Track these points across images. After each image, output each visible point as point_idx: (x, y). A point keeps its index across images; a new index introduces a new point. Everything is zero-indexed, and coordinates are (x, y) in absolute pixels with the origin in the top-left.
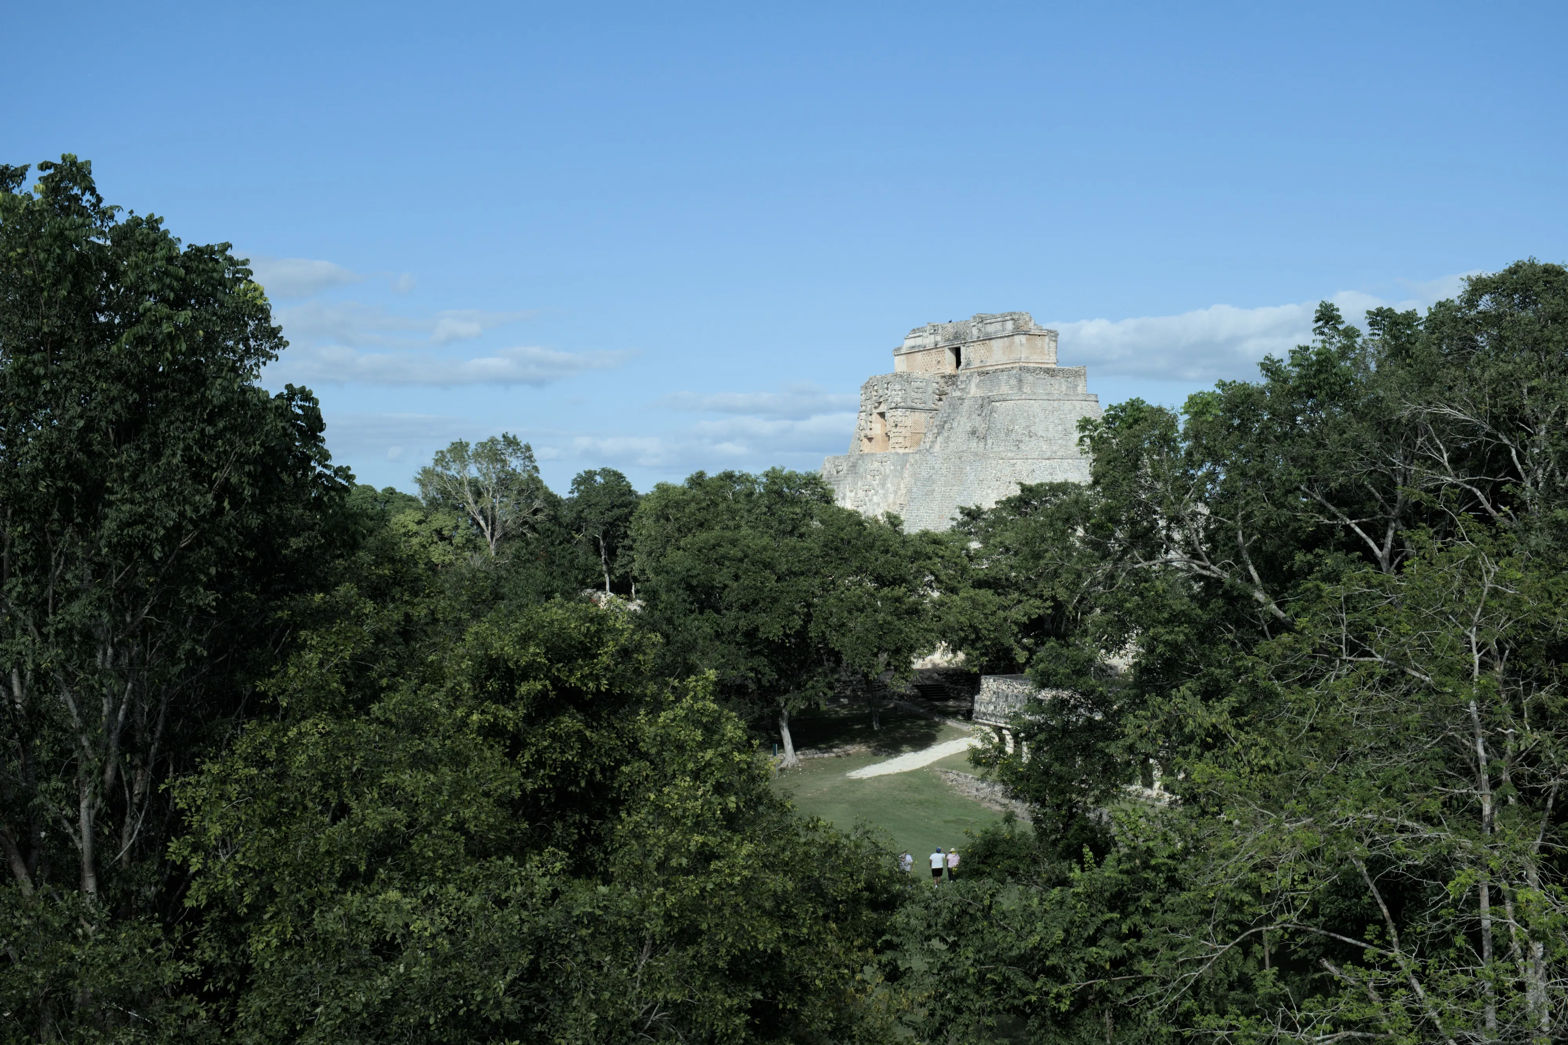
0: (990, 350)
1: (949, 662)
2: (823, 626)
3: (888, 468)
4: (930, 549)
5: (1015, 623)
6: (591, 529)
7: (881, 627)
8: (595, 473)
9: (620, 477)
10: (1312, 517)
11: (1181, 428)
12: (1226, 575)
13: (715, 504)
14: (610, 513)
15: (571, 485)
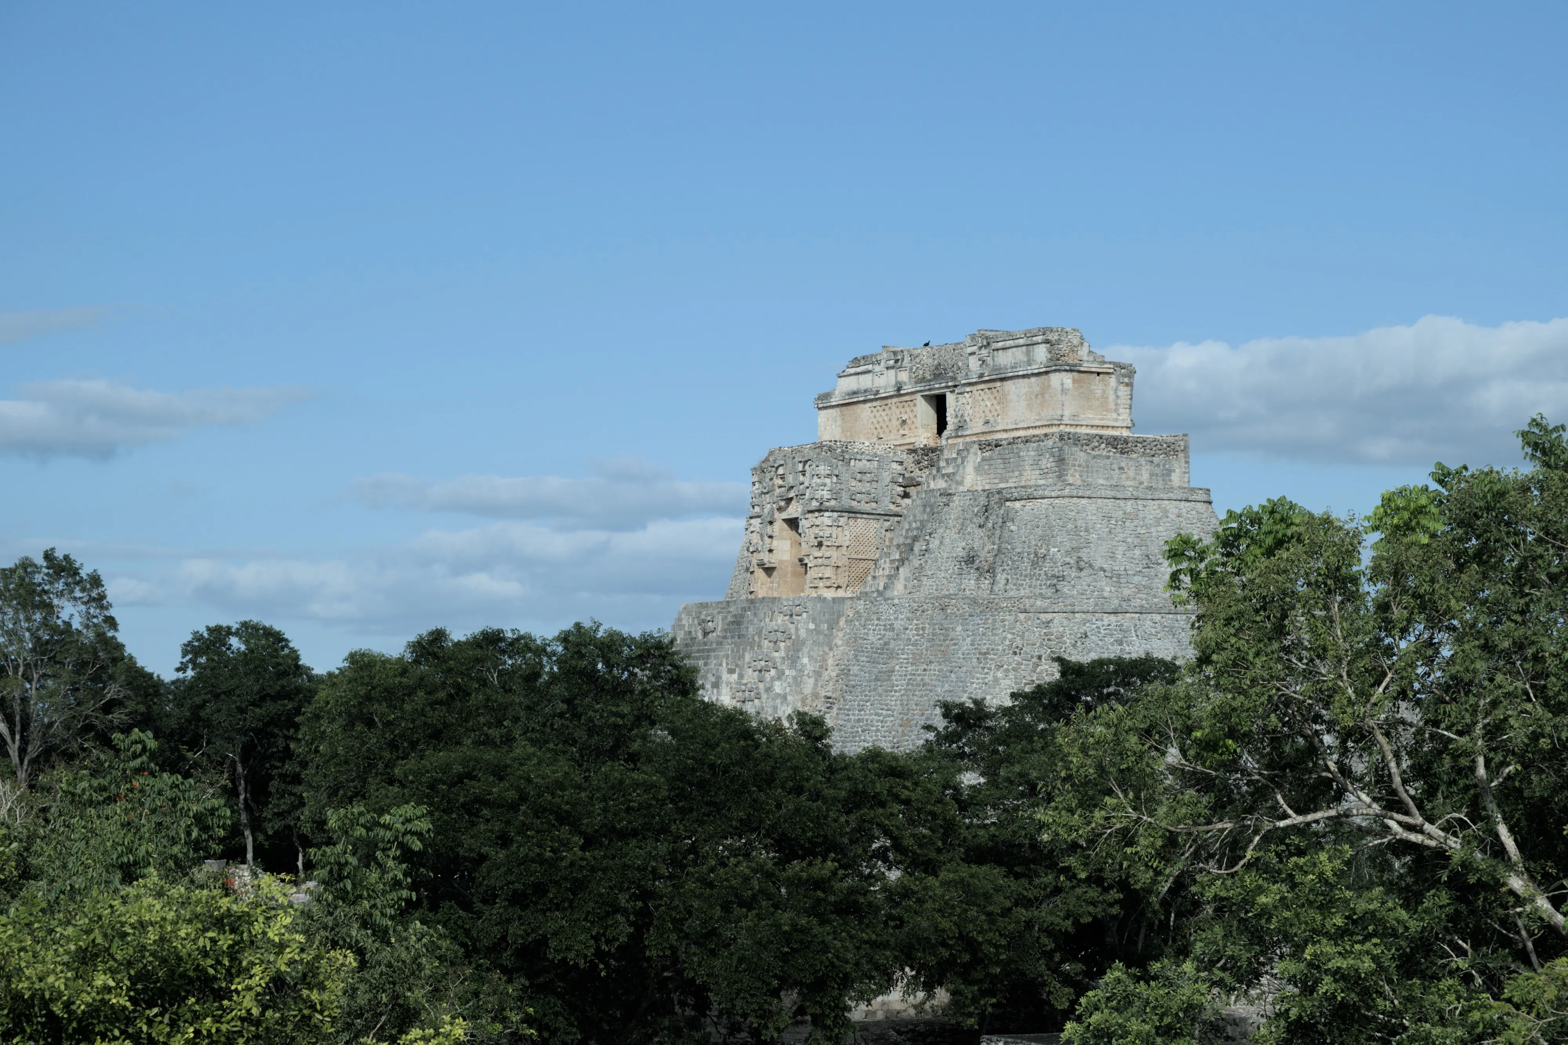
0: (1002, 401)
1: (920, 1007)
2: (674, 937)
3: (804, 626)
4: (881, 786)
5: (1049, 931)
6: (218, 742)
7: (787, 937)
8: (229, 632)
9: (276, 638)
11: (1366, 558)
12: (1454, 843)
13: (462, 692)
14: (258, 710)
15: (180, 654)
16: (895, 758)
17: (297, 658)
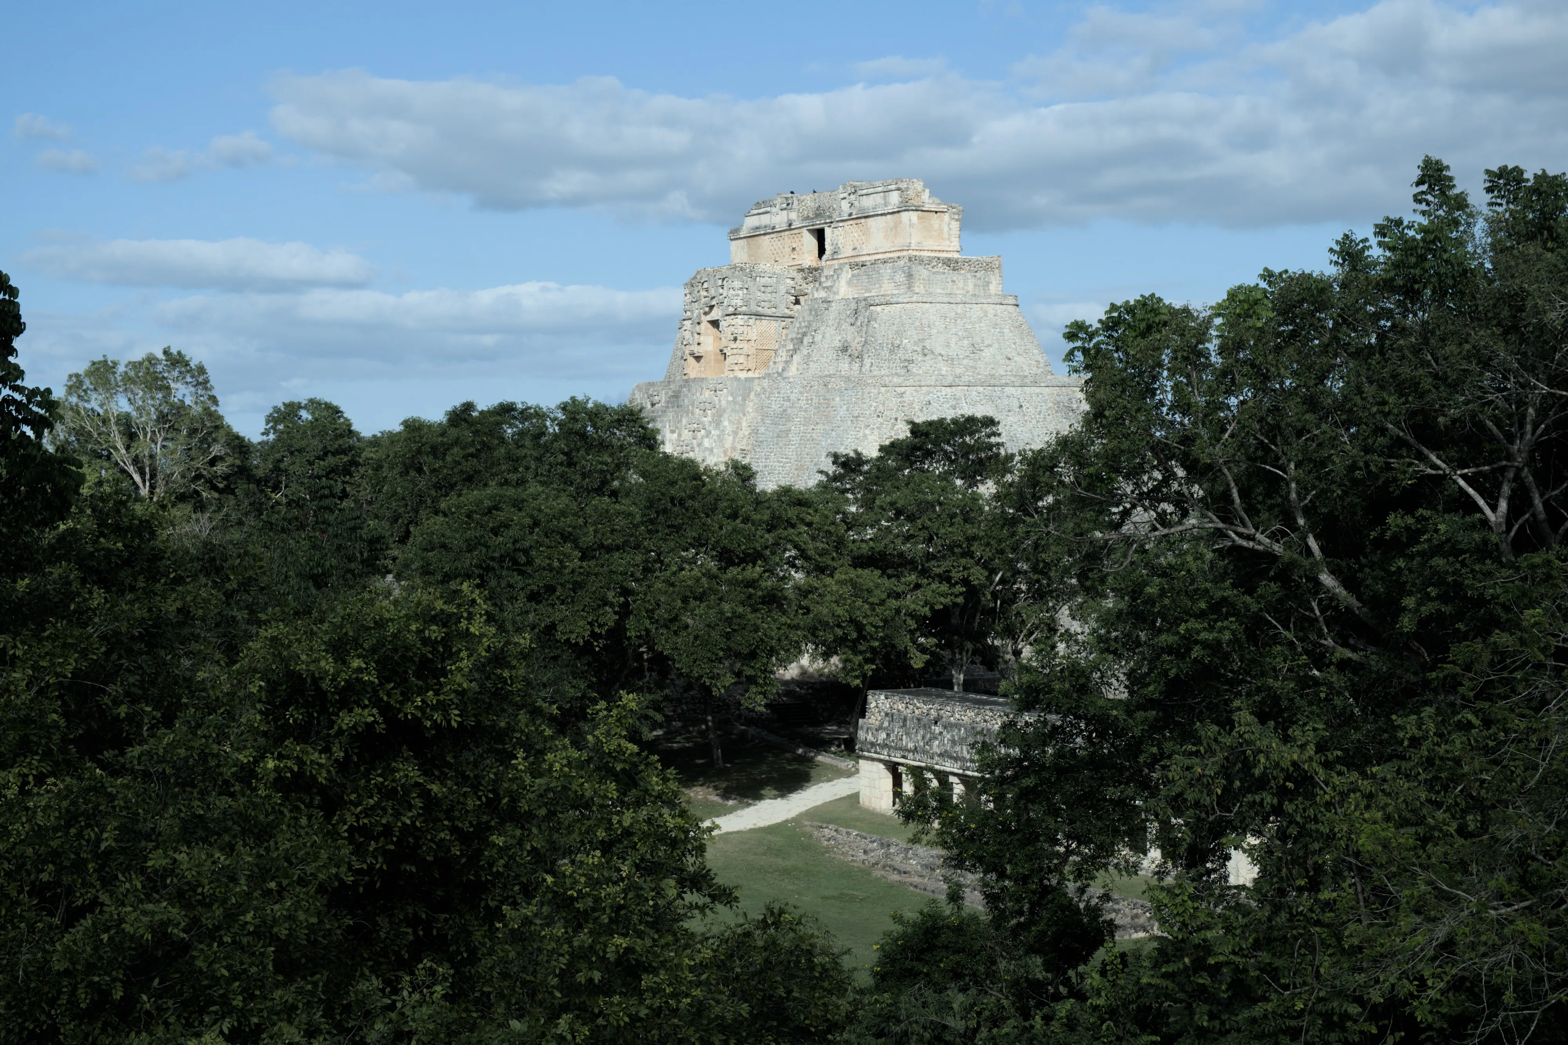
0: (866, 233)
1: (820, 670)
2: (647, 622)
3: (725, 398)
4: (792, 513)
5: (912, 615)
6: (294, 486)
7: (729, 621)
8: (300, 406)
9: (335, 411)
10: (1410, 465)
11: (1214, 336)
12: (1278, 548)
13: (487, 447)
14: (322, 463)
15: (264, 423)
16: (801, 493)
17: (350, 425)
